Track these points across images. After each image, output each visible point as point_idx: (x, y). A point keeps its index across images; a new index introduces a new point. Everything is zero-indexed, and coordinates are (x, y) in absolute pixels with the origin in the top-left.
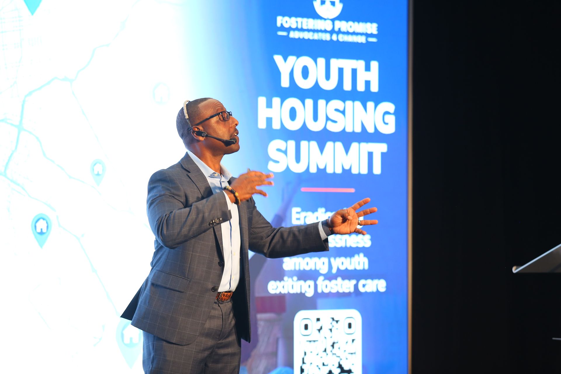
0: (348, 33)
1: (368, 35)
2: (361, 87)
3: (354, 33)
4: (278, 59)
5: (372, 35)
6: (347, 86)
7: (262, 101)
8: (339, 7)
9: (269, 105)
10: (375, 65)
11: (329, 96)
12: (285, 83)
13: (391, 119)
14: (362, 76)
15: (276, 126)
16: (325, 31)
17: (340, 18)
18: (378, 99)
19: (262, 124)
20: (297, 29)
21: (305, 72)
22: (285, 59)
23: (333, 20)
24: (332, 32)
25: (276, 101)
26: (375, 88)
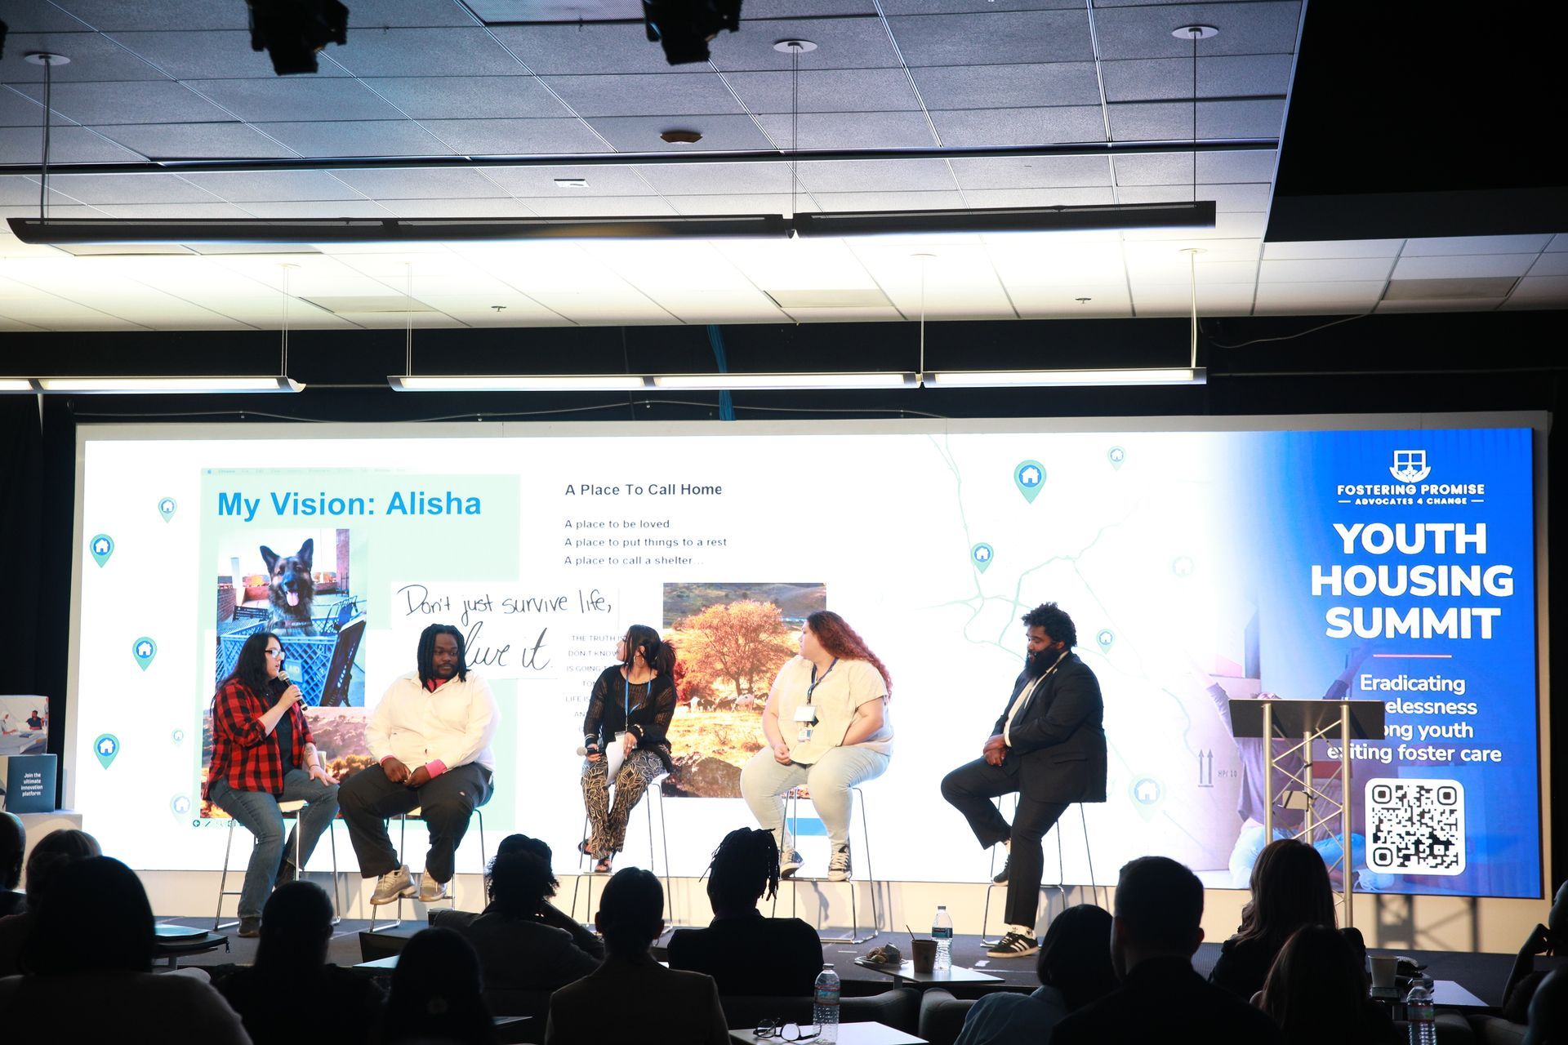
0: (1440, 496)
1: (1469, 496)
2: (1460, 549)
3: (1450, 495)
4: (1340, 528)
5: (1477, 496)
6: (1440, 548)
7: (1316, 570)
8: (1426, 471)
9: (1327, 572)
10: (1481, 528)
11: (1411, 561)
12: (1349, 548)
13: (1508, 583)
14: (1462, 540)
15: (1337, 591)
16: (1407, 496)
17: (1428, 481)
18: (1485, 562)
19: (1317, 591)
20: (1365, 496)
21: (1378, 538)
22: (1349, 528)
23: (1418, 485)
24: (1416, 497)
25: (1337, 570)
26: (1481, 549)
